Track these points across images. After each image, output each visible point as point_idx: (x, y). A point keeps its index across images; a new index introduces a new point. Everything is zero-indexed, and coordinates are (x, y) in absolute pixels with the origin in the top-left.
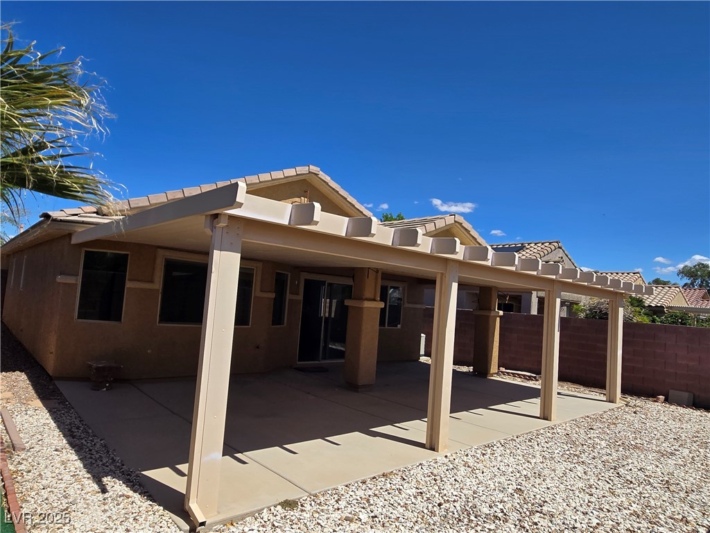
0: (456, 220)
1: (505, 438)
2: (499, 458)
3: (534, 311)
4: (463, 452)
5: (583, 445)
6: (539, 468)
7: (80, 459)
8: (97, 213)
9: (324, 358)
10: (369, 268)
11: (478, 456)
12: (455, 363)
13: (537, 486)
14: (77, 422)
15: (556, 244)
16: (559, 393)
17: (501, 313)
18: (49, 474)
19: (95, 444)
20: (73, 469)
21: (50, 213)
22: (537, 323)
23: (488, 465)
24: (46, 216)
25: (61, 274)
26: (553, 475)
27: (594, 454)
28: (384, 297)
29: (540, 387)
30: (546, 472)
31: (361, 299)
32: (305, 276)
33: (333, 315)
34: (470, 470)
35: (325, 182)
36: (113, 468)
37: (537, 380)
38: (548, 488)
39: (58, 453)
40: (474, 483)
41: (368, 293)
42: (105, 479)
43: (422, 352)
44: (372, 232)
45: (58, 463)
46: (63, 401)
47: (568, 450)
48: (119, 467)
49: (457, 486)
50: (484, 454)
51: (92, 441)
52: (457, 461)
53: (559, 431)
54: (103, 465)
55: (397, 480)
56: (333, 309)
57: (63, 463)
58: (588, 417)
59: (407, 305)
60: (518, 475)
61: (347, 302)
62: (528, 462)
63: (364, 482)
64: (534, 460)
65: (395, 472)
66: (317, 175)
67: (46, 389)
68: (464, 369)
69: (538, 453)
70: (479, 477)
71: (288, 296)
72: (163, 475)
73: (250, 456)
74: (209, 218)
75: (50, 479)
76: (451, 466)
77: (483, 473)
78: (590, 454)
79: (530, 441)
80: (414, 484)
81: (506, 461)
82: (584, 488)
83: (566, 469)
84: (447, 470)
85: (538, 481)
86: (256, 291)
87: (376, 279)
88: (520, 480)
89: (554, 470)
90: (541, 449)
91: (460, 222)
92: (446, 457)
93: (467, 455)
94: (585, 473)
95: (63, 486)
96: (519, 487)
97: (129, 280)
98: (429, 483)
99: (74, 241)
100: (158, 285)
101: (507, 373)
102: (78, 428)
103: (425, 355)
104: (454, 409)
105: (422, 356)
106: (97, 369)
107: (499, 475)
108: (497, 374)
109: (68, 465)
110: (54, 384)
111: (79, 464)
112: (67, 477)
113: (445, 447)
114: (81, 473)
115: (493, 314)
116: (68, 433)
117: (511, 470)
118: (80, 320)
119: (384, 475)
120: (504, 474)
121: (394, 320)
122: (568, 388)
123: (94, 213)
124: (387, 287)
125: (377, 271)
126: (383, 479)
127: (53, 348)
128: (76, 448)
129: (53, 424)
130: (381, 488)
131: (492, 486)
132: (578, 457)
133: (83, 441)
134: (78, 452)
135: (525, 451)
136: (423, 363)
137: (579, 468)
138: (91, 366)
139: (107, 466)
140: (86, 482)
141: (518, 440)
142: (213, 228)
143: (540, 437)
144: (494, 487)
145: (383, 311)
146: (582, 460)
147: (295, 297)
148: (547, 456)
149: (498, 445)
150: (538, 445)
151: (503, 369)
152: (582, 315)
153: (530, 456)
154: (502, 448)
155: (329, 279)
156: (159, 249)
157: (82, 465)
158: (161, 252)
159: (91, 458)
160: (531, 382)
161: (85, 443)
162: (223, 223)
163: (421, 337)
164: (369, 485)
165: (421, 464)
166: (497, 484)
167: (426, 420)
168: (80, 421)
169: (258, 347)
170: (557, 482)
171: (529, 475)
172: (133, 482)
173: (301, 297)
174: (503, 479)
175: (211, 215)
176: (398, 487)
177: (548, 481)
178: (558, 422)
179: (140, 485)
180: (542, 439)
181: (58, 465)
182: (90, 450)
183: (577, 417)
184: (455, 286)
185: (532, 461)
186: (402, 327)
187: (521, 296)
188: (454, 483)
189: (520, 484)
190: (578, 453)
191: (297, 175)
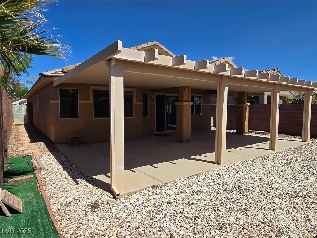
0: (226, 60)
1: (253, 158)
2: (250, 167)
3: (266, 102)
4: (233, 165)
5: (291, 160)
6: (270, 170)
7: (67, 173)
8: (62, 72)
9: (167, 130)
10: (185, 87)
11: (240, 166)
12: (227, 129)
13: (269, 177)
14: (65, 159)
15: (276, 70)
16: (278, 139)
17: (249, 104)
18: (55, 179)
19: (73, 167)
20: (64, 176)
21: (43, 73)
22: (268, 108)
23: (245, 170)
24: (41, 75)
25: (51, 100)
26: (276, 173)
27: (297, 163)
28: (192, 100)
29: (269, 137)
30: (273, 171)
31: (182, 101)
32: (156, 94)
33: (170, 112)
34: (236, 171)
35: (162, 49)
36: (81, 175)
37: (267, 134)
38: (274, 178)
39: (58, 171)
40: (238, 177)
41: (185, 98)
42: (78, 180)
43: (212, 125)
44: (184, 62)
45: (59, 174)
46: (59, 152)
47: (284, 162)
48: (83, 175)
49: (231, 178)
50: (242, 165)
51: (72, 166)
52: (230, 168)
53: (279, 154)
54: (77, 174)
55: (202, 177)
56: (170, 109)
57: (61, 174)
58: (293, 148)
59: (204, 104)
60: (259, 173)
61: (176, 103)
62: (264, 167)
63: (187, 178)
64: (267, 167)
65: (201, 173)
66: (157, 45)
67: (52, 147)
68: (232, 131)
69: (269, 164)
70: (241, 174)
71: (149, 103)
72: (101, 177)
73: (137, 169)
74: (107, 61)
75: (56, 180)
76: (227, 170)
77: (242, 172)
78: (294, 163)
79: (265, 159)
80: (210, 177)
81: (253, 168)
82: (292, 177)
83: (283, 170)
84: (226, 172)
85: (269, 175)
86: (135, 102)
87: (189, 92)
88: (260, 175)
89: (277, 171)
90: (270, 162)
91: (228, 61)
92: (225, 167)
93: (235, 166)
94: (292, 171)
95: (61, 182)
96: (260, 178)
97: (79, 100)
98: (217, 177)
99: (55, 84)
100: (92, 101)
101: (252, 132)
102: (66, 161)
103: (213, 127)
104: (228, 147)
105: (212, 127)
106: (71, 138)
107: (250, 173)
108: (248, 133)
109: (63, 175)
110: (55, 146)
111: (67, 174)
112: (62, 179)
113: (224, 163)
114: (68, 178)
115: (245, 105)
116: (62, 163)
117: (256, 171)
118: (61, 119)
119: (196, 175)
120: (253, 172)
121: (198, 111)
122: (282, 137)
123: (61, 72)
124: (194, 96)
125: (189, 87)
126: (196, 176)
127: (53, 131)
128: (66, 169)
129: (56, 160)
130: (196, 180)
131: (247, 177)
132: (289, 165)
133: (68, 166)
134: (66, 170)
135: (263, 163)
136: (213, 130)
137: (289, 169)
138: (68, 138)
139: (78, 175)
140: (70, 181)
141: (259, 159)
142: (109, 66)
143: (269, 157)
144: (248, 178)
145: (193, 106)
146: (291, 166)
147: (152, 103)
148: (273, 165)
149: (250, 161)
150: (269, 160)
151: (251, 131)
152: (290, 102)
153: (265, 165)
154: (251, 162)
155: (167, 95)
156: (90, 86)
157: (68, 175)
158: (91, 87)
159: (72, 172)
160: (264, 135)
161: (69, 167)
162: (113, 63)
163: (211, 118)
164: (190, 179)
165: (213, 170)
166: (249, 177)
167: (215, 152)
168: (67, 159)
169: (138, 126)
170: (278, 175)
171: (265, 173)
172: (89, 180)
173: (155, 103)
174: (252, 175)
175: (108, 60)
176: (203, 179)
177: (274, 175)
178: (279, 151)
179: (92, 181)
180: (270, 158)
181: (59, 175)
182: (71, 169)
183: (288, 148)
184: (226, 89)
185: (266, 167)
186: (202, 114)
187: (259, 96)
188: (229, 177)
189: (261, 177)
190: (288, 163)
191: (149, 46)
